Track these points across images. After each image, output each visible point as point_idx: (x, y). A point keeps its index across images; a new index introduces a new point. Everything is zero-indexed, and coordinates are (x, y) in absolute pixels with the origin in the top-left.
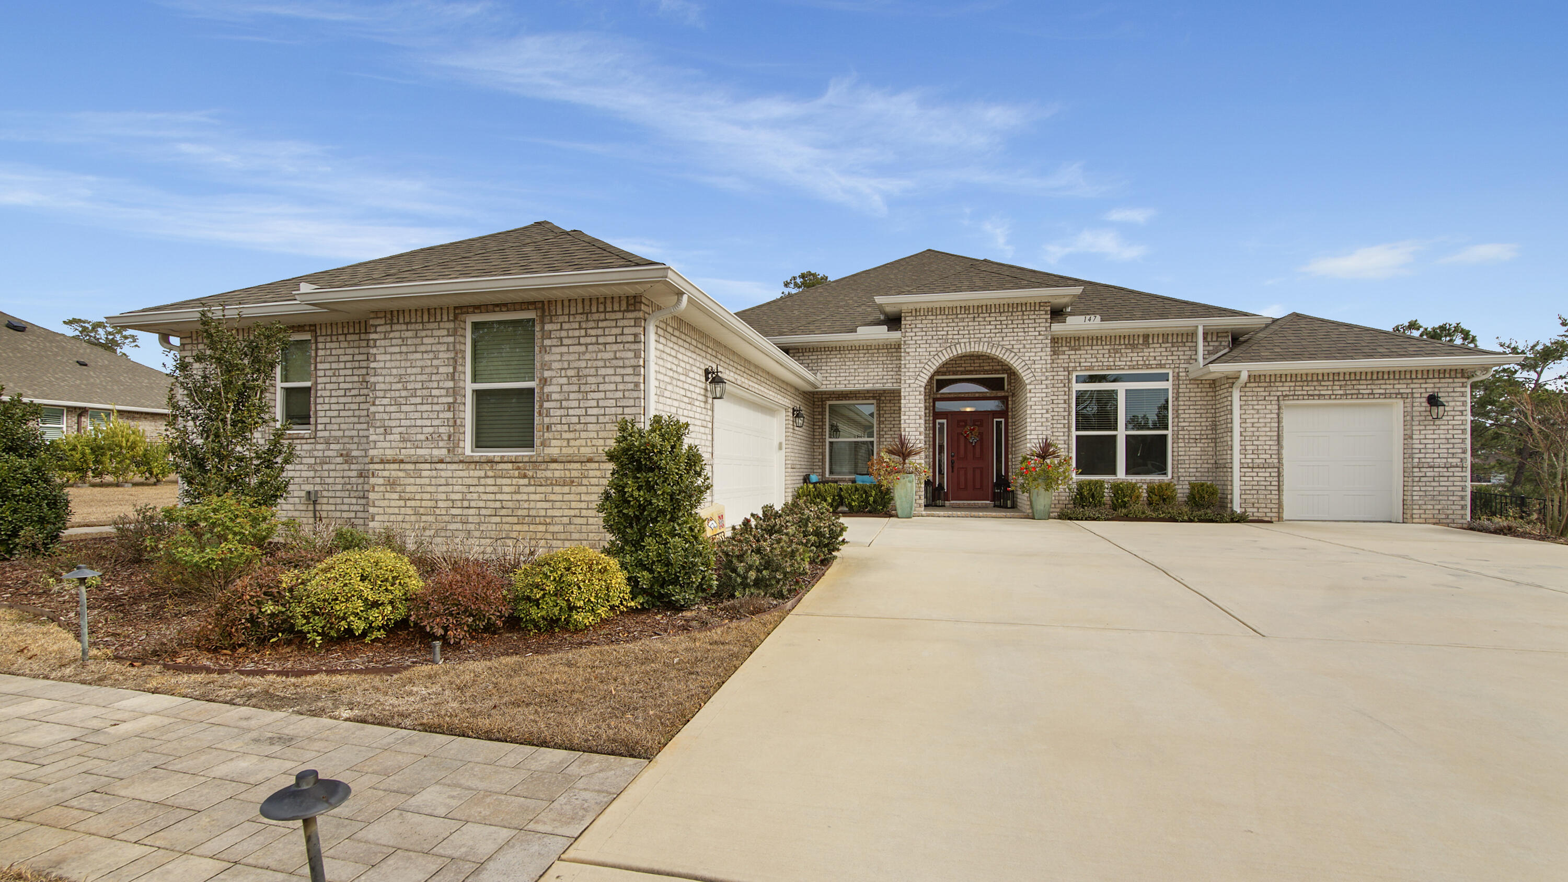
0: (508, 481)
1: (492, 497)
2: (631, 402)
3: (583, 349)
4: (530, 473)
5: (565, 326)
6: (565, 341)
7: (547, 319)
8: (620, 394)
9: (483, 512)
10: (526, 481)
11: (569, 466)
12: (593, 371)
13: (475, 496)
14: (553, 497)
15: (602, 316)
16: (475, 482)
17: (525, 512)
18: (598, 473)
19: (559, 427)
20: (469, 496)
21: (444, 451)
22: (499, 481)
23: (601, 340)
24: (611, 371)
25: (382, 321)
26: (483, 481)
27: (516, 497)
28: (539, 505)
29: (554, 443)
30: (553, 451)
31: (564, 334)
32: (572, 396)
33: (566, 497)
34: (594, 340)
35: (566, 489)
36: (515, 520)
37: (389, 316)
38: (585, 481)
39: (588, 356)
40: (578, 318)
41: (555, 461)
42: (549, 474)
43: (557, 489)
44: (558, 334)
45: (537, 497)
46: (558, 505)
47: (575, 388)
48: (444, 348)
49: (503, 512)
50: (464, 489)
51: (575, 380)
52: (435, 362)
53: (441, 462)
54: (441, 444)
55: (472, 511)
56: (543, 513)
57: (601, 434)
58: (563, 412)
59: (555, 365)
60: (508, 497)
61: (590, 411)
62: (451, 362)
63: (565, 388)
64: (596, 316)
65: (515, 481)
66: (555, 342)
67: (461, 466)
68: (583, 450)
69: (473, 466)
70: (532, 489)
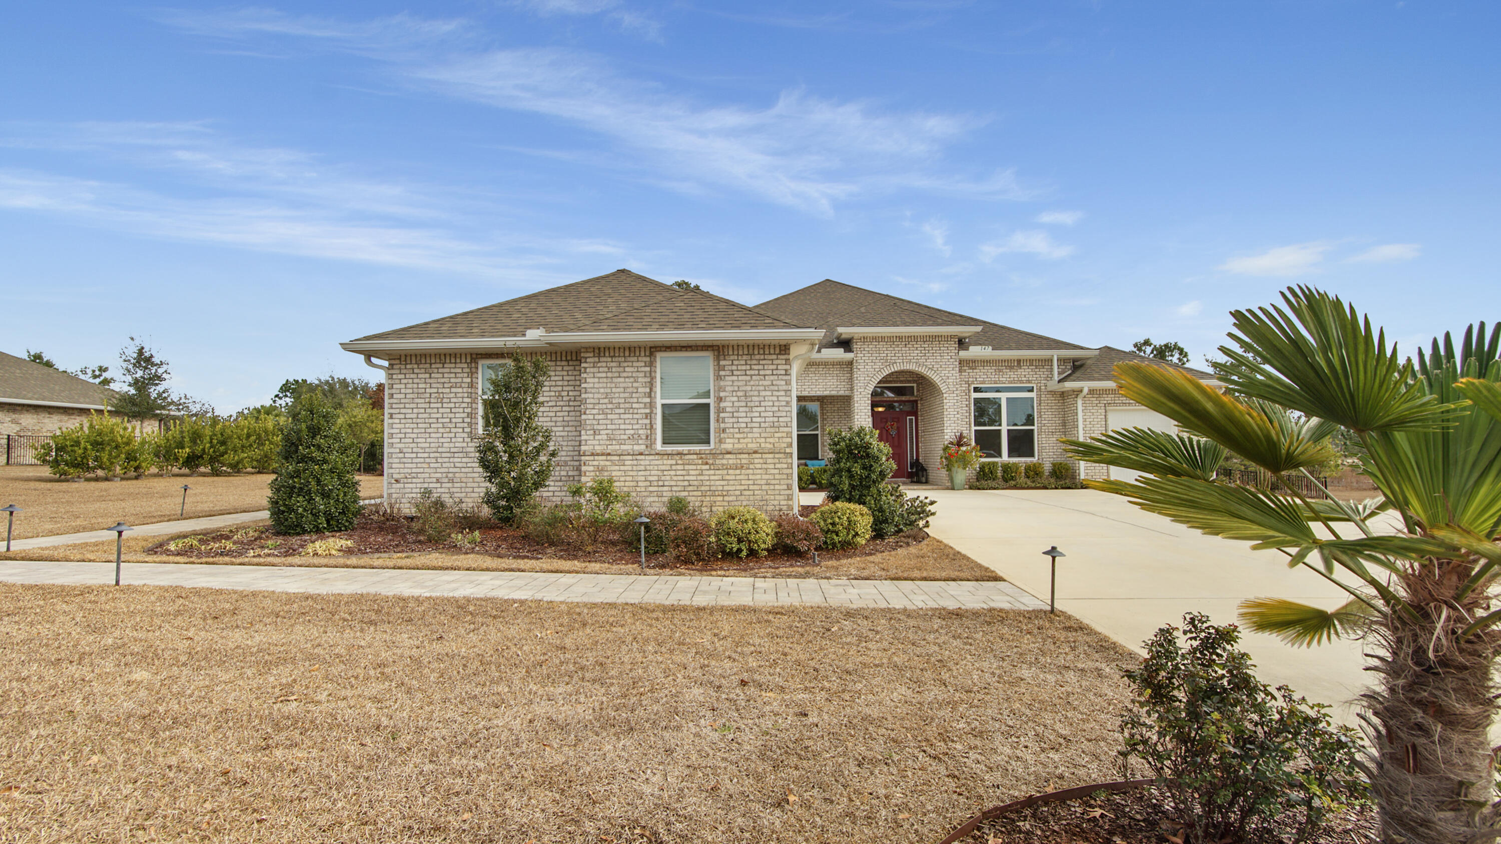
0: (694, 467)
1: (681, 478)
2: (784, 414)
3: (748, 378)
4: (711, 462)
5: (735, 362)
6: (735, 373)
7: (722, 357)
8: (776, 409)
9: (674, 489)
10: (707, 467)
11: (739, 456)
12: (756, 393)
13: (668, 478)
14: (728, 477)
15: (762, 357)
16: (668, 468)
17: (707, 488)
18: (761, 461)
19: (731, 430)
20: (663, 478)
21: (643, 447)
22: (687, 467)
23: (762, 372)
24: (769, 393)
25: (592, 355)
26: (674, 467)
27: (700, 478)
28: (718, 483)
29: (728, 441)
30: (728, 446)
31: (734, 368)
32: (741, 409)
33: (738, 477)
34: (757, 372)
35: (738, 472)
36: (700, 493)
37: (597, 351)
38: (751, 466)
39: (752, 383)
40: (745, 357)
41: (730, 453)
42: (725, 462)
43: (731, 472)
44: (730, 368)
45: (716, 478)
46: (731, 482)
47: (744, 404)
48: (642, 374)
49: (690, 488)
50: (660, 473)
51: (743, 398)
52: (635, 385)
53: (641, 454)
54: (640, 442)
55: (665, 489)
56: (721, 488)
57: (763, 435)
58: (734, 420)
59: (728, 389)
60: (694, 478)
61: (754, 420)
62: (648, 384)
63: (736, 404)
64: (757, 357)
65: (699, 467)
66: (728, 373)
67: (657, 457)
68: (750, 446)
69: (666, 457)
70: (712, 472)
